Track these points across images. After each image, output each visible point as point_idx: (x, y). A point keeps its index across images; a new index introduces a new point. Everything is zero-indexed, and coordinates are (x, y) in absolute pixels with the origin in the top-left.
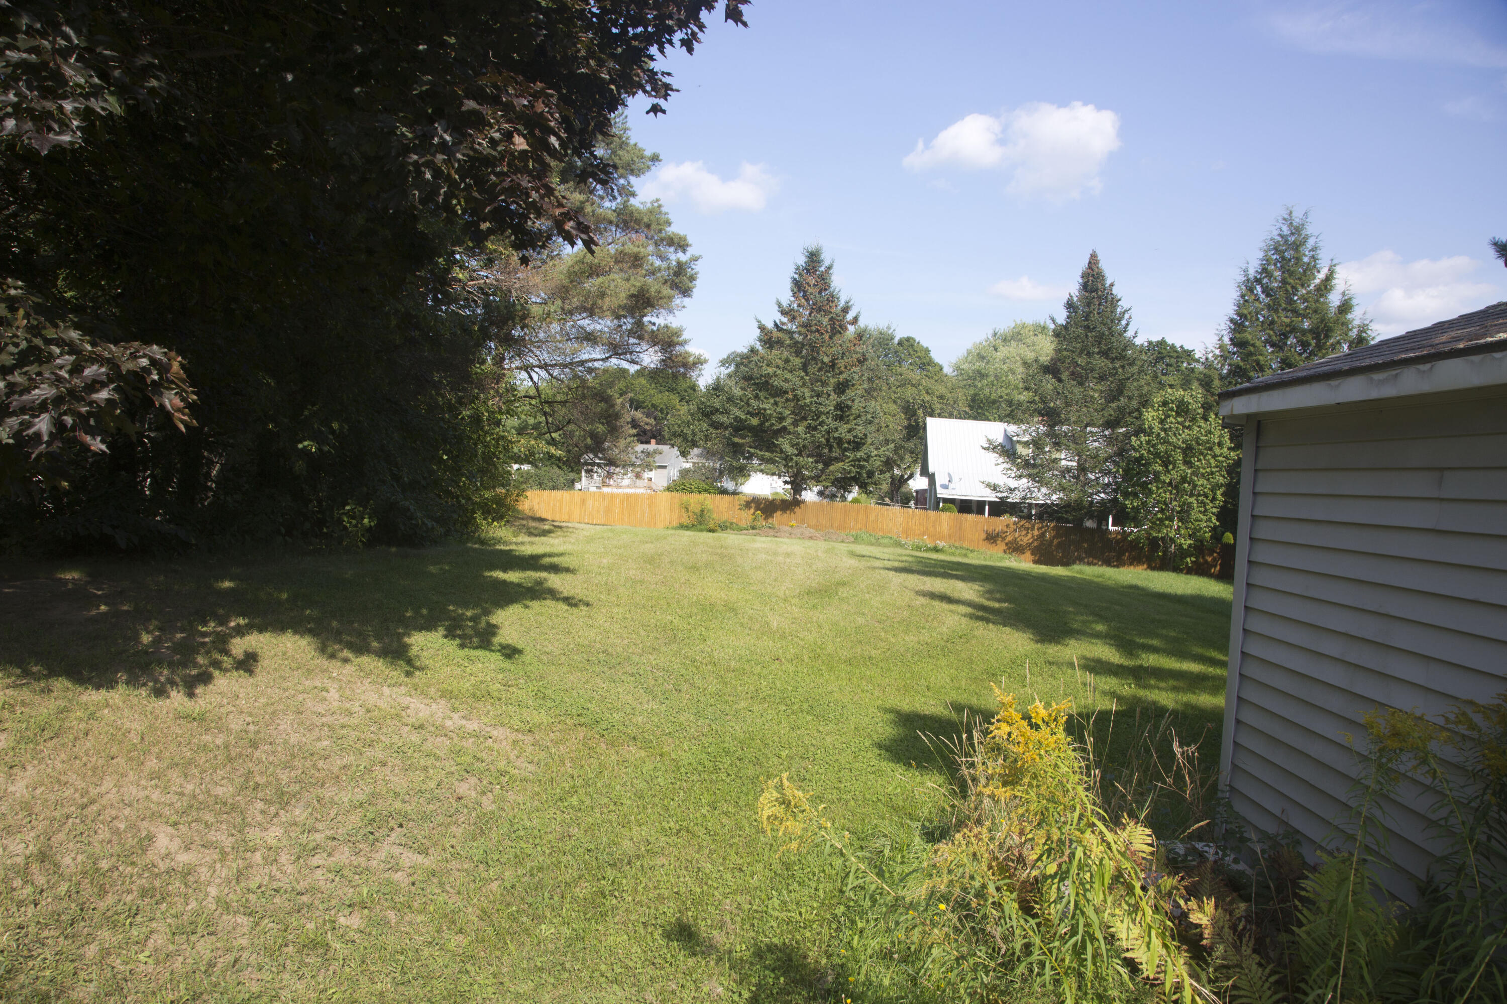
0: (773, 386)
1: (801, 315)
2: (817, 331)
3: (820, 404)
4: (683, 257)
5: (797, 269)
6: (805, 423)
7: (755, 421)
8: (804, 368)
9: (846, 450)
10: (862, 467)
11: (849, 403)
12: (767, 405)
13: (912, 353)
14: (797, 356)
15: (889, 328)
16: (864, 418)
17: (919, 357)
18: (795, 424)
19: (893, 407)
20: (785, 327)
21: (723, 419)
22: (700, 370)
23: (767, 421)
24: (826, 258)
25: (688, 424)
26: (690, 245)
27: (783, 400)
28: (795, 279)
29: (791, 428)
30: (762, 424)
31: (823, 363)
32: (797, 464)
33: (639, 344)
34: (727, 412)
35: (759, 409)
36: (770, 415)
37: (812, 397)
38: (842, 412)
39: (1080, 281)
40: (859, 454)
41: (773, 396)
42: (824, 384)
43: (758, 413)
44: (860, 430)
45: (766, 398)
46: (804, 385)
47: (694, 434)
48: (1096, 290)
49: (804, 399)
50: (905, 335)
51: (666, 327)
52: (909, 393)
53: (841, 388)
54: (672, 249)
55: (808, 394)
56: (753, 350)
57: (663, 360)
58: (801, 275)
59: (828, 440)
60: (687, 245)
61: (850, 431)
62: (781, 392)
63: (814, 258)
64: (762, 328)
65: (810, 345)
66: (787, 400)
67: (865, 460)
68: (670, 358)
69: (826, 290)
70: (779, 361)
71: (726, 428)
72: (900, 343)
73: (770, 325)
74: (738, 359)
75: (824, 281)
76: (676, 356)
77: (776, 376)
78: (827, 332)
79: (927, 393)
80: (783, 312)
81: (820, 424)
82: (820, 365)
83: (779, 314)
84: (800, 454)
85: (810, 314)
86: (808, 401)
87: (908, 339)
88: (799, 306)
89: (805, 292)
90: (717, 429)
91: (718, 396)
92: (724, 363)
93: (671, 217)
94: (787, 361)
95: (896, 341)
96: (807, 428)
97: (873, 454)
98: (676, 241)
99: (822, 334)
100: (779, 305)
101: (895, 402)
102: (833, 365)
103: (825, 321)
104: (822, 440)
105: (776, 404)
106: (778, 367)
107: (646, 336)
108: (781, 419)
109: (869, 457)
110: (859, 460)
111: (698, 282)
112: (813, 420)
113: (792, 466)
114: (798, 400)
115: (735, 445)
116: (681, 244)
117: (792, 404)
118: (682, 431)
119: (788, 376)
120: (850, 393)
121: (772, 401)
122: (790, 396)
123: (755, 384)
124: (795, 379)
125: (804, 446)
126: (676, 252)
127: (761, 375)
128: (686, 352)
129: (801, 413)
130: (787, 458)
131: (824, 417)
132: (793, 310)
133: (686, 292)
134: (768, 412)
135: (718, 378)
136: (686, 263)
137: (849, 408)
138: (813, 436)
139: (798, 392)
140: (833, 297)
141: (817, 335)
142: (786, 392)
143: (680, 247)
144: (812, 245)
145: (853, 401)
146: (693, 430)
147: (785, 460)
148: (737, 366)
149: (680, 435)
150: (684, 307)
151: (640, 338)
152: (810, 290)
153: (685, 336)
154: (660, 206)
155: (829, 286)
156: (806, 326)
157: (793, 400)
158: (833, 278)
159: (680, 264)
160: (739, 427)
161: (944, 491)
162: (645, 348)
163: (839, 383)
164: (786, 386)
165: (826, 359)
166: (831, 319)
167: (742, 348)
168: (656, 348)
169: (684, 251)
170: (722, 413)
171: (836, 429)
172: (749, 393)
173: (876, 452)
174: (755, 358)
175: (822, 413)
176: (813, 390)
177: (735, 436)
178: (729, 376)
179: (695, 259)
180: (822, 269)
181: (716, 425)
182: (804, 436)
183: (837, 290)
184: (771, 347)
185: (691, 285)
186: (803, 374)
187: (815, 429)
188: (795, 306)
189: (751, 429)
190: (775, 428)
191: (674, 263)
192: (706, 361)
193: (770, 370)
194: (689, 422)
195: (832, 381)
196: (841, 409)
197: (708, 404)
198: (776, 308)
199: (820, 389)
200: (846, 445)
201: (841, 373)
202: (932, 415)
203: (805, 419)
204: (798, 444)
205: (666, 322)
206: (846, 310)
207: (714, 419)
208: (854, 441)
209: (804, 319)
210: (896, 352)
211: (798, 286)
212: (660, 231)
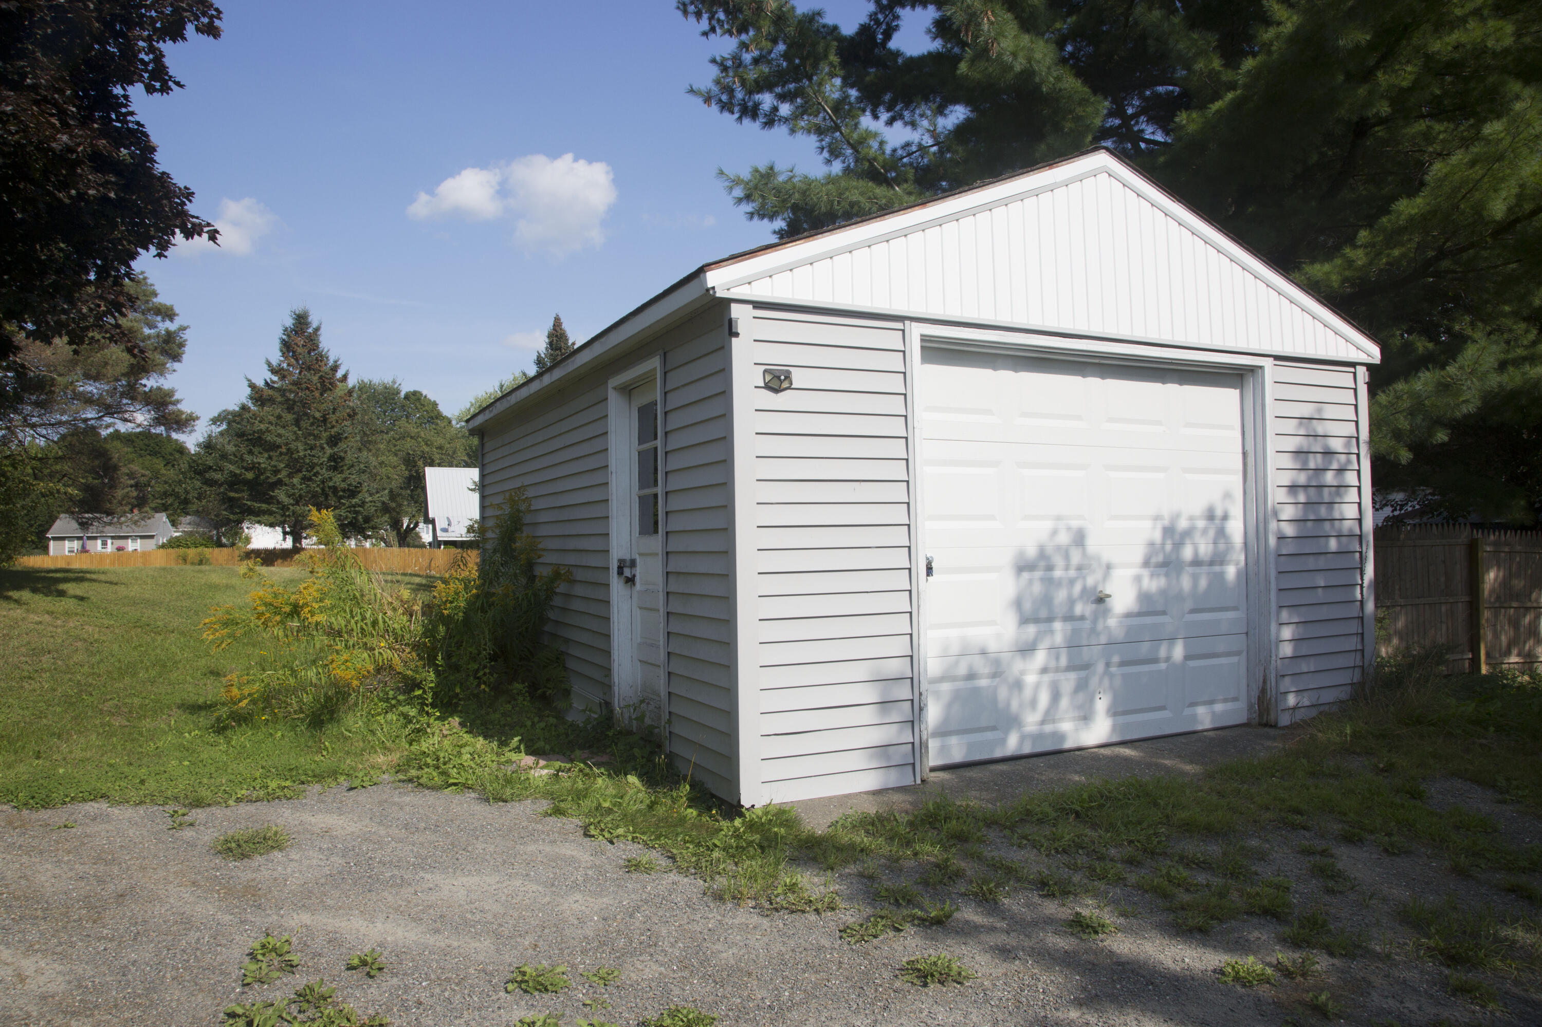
0: (266, 441)
1: (291, 374)
2: (308, 388)
3: (314, 456)
4: (172, 326)
5: (285, 330)
6: (300, 475)
7: (250, 475)
8: (297, 422)
9: (341, 497)
10: (357, 513)
11: (342, 454)
12: (262, 460)
13: (419, 407)
14: (289, 412)
15: (394, 382)
16: (357, 468)
17: (427, 411)
18: (290, 476)
19: (394, 460)
20: (276, 385)
21: (218, 476)
22: (193, 426)
23: (262, 474)
24: (314, 320)
25: (180, 482)
26: (177, 315)
27: (277, 454)
28: (284, 340)
29: (286, 480)
30: (257, 477)
31: (314, 418)
32: (294, 513)
33: (132, 404)
34: (221, 470)
35: (253, 463)
36: (265, 469)
37: (306, 450)
38: (336, 463)
39: (547, 340)
40: (354, 501)
41: (267, 451)
42: (317, 437)
43: (253, 467)
44: (354, 479)
45: (260, 453)
46: (297, 439)
47: (187, 492)
48: (560, 349)
49: (298, 452)
50: (411, 389)
51: (159, 389)
52: (409, 444)
53: (334, 440)
54: (159, 318)
55: (301, 448)
56: (244, 408)
57: (156, 418)
58: (289, 336)
59: (323, 490)
60: (175, 315)
61: (344, 480)
62: (274, 447)
63: (301, 320)
64: (252, 386)
65: (301, 401)
66: (281, 454)
67: (359, 506)
68: (163, 416)
69: (314, 350)
70: (271, 418)
71: (221, 485)
72: (407, 397)
73: (260, 383)
74: (230, 417)
75: (312, 341)
76: (170, 414)
77: (269, 431)
78: (317, 389)
79: (427, 444)
80: (274, 371)
81: (315, 475)
82: (312, 420)
83: (270, 373)
84: (297, 503)
85: (300, 373)
86: (301, 454)
87: (415, 393)
88: (289, 365)
89: (294, 352)
90: (212, 486)
91: (211, 454)
92: (215, 421)
93: (158, 288)
94: (279, 417)
95: (402, 395)
96: (302, 479)
97: (367, 500)
98: (163, 311)
99: (313, 391)
100: (269, 364)
101: (396, 455)
102: (325, 420)
103: (315, 379)
104: (318, 489)
105: (270, 458)
106: (270, 423)
107: (139, 397)
108: (276, 471)
109: (364, 503)
110: (355, 507)
111: (187, 349)
112: (308, 471)
113: (289, 516)
114: (292, 453)
115: (231, 499)
116: (168, 313)
117: (287, 458)
118: (173, 490)
119: (281, 431)
120: (342, 445)
121: (266, 455)
122: (284, 450)
123: (248, 440)
124: (288, 434)
125: (300, 496)
126: (163, 321)
127: (254, 432)
128: (179, 410)
129: (295, 466)
130: (284, 508)
131: (318, 468)
132: (283, 369)
133: (176, 357)
134: (263, 466)
135: (210, 436)
136: (175, 332)
137: (342, 459)
138: (308, 486)
139: (292, 446)
140: (321, 356)
141: (307, 392)
142: (279, 447)
143: (167, 316)
144: (299, 308)
145: (346, 452)
146: (185, 489)
147: (282, 509)
148: (229, 424)
149: (171, 495)
150: (174, 371)
151: (133, 399)
152: (299, 350)
153: (177, 396)
154: (145, 279)
155: (318, 347)
156: (296, 384)
157: (286, 454)
158: (321, 339)
159: (169, 334)
160: (235, 482)
161: (444, 534)
162: (138, 408)
163: (331, 436)
164: (279, 441)
165: (318, 415)
166: (321, 377)
167: (234, 407)
168: (149, 407)
169: (172, 320)
170: (215, 470)
171: (331, 479)
172: (243, 449)
173: (370, 499)
174: (247, 415)
175: (316, 464)
176: (306, 444)
177: (231, 491)
178: (222, 434)
179: (183, 329)
180: (310, 330)
181: (211, 483)
182: (299, 487)
183: (326, 350)
184: (262, 405)
185: (180, 351)
186: (296, 429)
187: (310, 479)
188: (285, 365)
189: (247, 482)
190: (271, 481)
191: (163, 332)
192: (198, 418)
193: (263, 427)
194: (180, 481)
195: (325, 435)
196: (335, 460)
197: (200, 461)
198: (266, 367)
199: (313, 442)
200: (341, 493)
201: (333, 427)
202: (432, 464)
203: (300, 471)
204: (294, 494)
205: (158, 384)
206: (335, 368)
207: (207, 476)
208: (348, 489)
209: (295, 377)
210: (403, 406)
211: (287, 347)
212: (147, 302)
